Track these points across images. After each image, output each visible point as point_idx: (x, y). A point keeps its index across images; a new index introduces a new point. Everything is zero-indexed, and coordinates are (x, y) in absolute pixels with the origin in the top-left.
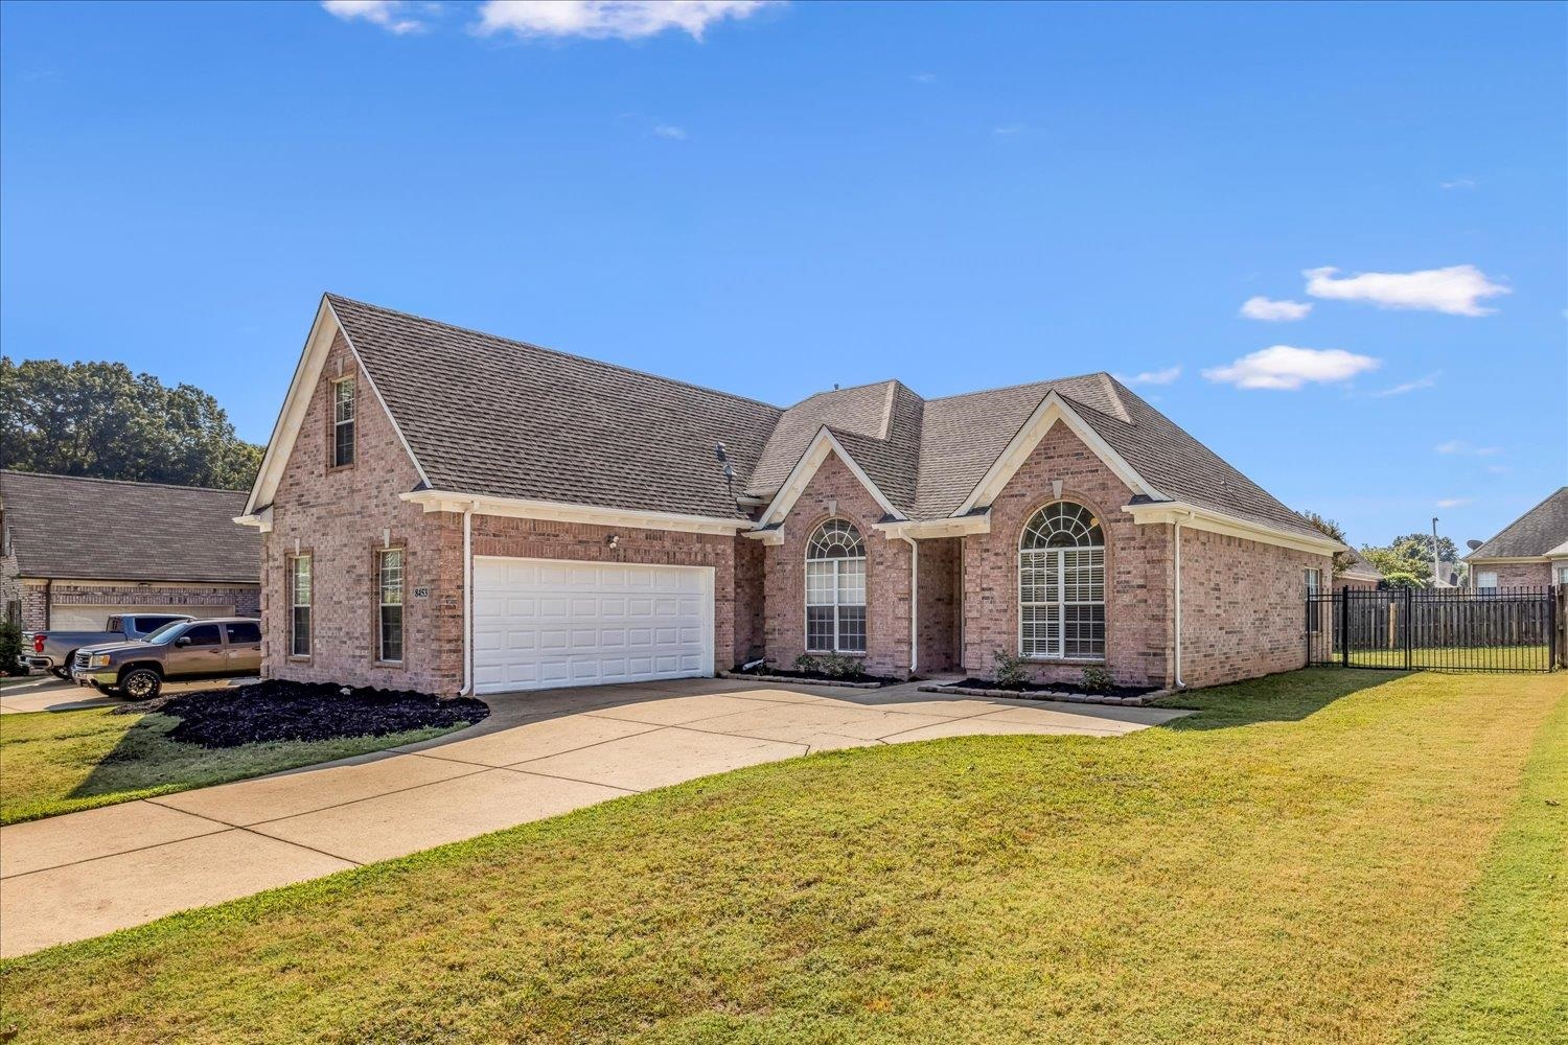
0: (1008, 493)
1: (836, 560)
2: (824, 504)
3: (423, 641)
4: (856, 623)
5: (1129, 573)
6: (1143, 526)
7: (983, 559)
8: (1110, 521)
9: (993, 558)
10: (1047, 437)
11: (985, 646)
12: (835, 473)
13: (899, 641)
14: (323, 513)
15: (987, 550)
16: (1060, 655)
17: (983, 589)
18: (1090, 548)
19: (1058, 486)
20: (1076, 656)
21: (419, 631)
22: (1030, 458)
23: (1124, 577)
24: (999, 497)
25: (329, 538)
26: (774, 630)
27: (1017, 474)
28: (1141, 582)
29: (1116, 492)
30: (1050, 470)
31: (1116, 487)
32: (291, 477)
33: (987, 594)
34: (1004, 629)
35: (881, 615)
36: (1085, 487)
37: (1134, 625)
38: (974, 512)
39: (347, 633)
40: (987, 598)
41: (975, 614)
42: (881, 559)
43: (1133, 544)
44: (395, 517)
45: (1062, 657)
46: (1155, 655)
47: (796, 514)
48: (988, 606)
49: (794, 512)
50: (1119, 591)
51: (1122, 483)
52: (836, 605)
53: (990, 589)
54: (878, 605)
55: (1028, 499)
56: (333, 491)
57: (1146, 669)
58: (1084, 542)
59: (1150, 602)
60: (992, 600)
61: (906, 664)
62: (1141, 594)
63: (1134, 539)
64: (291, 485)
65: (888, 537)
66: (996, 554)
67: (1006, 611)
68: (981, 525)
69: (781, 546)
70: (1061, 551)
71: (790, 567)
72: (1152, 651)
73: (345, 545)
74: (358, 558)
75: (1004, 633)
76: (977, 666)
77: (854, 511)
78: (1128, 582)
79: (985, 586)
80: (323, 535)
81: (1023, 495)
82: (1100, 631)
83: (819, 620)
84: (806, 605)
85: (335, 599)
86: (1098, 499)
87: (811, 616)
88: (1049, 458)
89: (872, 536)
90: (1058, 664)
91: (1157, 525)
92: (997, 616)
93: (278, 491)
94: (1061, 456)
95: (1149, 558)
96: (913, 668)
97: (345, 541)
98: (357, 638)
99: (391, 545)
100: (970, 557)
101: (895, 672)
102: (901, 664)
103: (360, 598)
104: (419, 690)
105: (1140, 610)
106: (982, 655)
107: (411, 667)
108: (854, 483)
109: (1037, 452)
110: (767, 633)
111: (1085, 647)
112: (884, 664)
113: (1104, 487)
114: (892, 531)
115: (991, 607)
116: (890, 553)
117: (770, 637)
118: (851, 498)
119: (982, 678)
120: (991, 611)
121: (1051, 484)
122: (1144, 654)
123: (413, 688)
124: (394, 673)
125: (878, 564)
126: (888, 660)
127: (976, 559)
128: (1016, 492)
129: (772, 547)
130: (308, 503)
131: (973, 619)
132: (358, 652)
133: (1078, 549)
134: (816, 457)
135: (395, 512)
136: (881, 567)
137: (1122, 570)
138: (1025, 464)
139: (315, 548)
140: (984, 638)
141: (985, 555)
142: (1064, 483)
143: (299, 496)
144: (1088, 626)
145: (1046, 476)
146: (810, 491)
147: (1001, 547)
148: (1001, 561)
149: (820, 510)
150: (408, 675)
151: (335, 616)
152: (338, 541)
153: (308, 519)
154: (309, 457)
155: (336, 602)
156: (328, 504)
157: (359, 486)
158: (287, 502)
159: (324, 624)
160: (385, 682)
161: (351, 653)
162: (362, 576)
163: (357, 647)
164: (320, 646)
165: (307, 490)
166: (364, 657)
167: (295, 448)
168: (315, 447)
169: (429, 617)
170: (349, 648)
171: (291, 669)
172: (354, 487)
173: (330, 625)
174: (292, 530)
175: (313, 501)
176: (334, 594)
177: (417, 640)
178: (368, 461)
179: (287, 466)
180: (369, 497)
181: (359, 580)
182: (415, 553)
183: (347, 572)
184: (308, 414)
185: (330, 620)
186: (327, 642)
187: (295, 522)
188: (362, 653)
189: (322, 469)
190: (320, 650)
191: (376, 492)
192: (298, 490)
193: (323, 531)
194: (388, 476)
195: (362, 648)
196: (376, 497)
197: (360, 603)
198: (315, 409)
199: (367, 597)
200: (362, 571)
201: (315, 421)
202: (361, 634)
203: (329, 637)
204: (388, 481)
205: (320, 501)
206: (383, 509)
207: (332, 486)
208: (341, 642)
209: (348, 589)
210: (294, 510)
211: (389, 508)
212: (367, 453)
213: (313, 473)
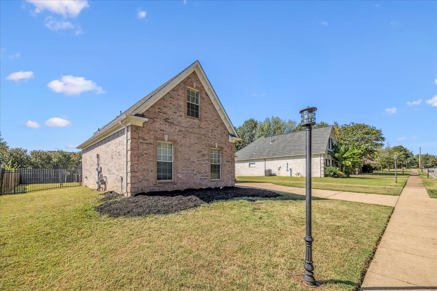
3: (229, 173)
14: (183, 129)
21: (227, 171)
25: (187, 139)
32: (159, 108)
39: (198, 172)
64: (159, 112)
74: (203, 149)
85: (190, 160)
93: (148, 111)
97: (196, 142)
98: (203, 173)
99: (218, 148)
103: (204, 161)
104: (228, 186)
107: (224, 180)
123: (226, 185)
124: (219, 182)
130: (173, 123)
132: (203, 178)
139: (178, 141)
143: (166, 118)
151: (191, 166)
152: (192, 141)
153: (173, 129)
154: (173, 106)
155: (191, 162)
156: (186, 127)
157: (203, 127)
158: (155, 118)
159: (184, 169)
160: (215, 185)
161: (200, 178)
162: (205, 154)
163: (203, 176)
164: (181, 176)
165: (172, 118)
166: (206, 179)
167: (163, 98)
168: (178, 104)
169: (231, 168)
170: (199, 176)
171: (159, 186)
172: (201, 126)
173: (188, 169)
174: (161, 130)
175: (175, 122)
176: (190, 159)
177: (227, 173)
178: (207, 121)
179: (156, 103)
180: (208, 132)
181: (204, 155)
182: (226, 151)
183: (198, 152)
184: (173, 90)
185: (188, 167)
186: (186, 175)
187: (163, 127)
188: (205, 178)
189: (183, 114)
190: (181, 177)
191: (211, 131)
192: (165, 116)
193: (183, 136)
194: (216, 128)
195: (205, 176)
196: (211, 133)
197: (204, 162)
198: (178, 91)
199: (207, 161)
200: (205, 153)
201: (178, 95)
202: (205, 172)
203: (187, 173)
204: (216, 130)
205: (181, 125)
206: (214, 137)
207: (189, 122)
208: (194, 175)
209: (198, 158)
210: (162, 122)
211: (216, 137)
212: (207, 118)
213: (176, 113)
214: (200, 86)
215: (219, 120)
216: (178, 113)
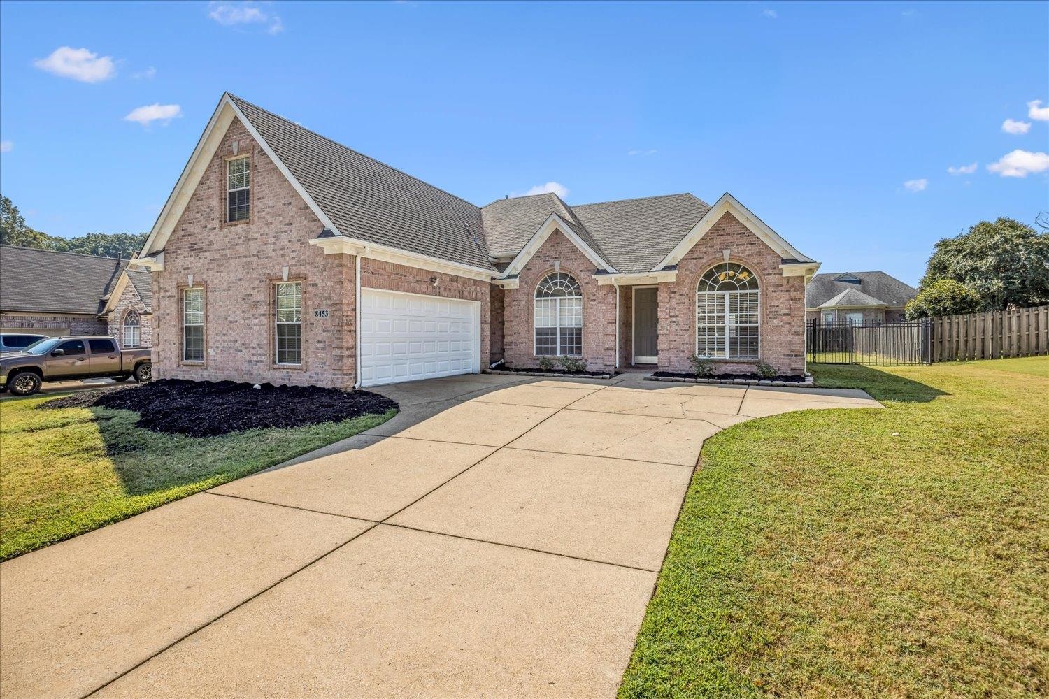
0: (690, 256)
1: (558, 299)
2: (551, 262)
3: (323, 349)
4: (574, 339)
5: (778, 306)
6: (788, 278)
7: (670, 298)
8: (764, 275)
9: (678, 297)
10: (719, 223)
11: (672, 352)
12: (558, 243)
13: (608, 349)
14: (217, 256)
15: (675, 292)
16: (726, 355)
17: (671, 317)
18: (748, 291)
19: (727, 253)
20: (737, 357)
21: (319, 342)
22: (706, 235)
23: (774, 309)
24: (683, 259)
25: (223, 274)
26: (511, 343)
27: (696, 245)
28: (787, 312)
29: (769, 257)
30: (721, 243)
31: (769, 254)
32: (183, 230)
33: (674, 319)
34: (687, 341)
35: (594, 333)
36: (747, 253)
37: (782, 338)
38: (667, 268)
39: (243, 344)
40: (674, 322)
41: (665, 332)
42: (594, 298)
43: (780, 288)
44: (293, 258)
45: (727, 358)
46: (796, 356)
47: (528, 269)
48: (675, 327)
49: (527, 268)
50: (770, 318)
51: (773, 251)
52: (558, 326)
53: (676, 316)
54: (591, 327)
55: (704, 261)
56: (227, 240)
57: (790, 365)
58: (743, 287)
59: (793, 324)
60: (678, 323)
61: (613, 363)
62: (786, 319)
63: (781, 285)
64: (183, 236)
65: (600, 284)
66: (681, 295)
67: (688, 330)
68: (671, 276)
69: (517, 289)
70: (727, 294)
71: (523, 303)
72: (794, 354)
73: (240, 280)
74: (254, 289)
75: (687, 343)
76: (667, 364)
77: (573, 268)
78: (777, 312)
79: (672, 314)
80: (217, 272)
81: (701, 258)
82: (754, 341)
83: (545, 337)
84: (535, 326)
85: (229, 319)
86: (756, 261)
87: (537, 334)
88: (720, 235)
89: (587, 283)
90: (726, 362)
91: (798, 277)
92: (681, 333)
93: (169, 241)
94: (729, 234)
95: (793, 298)
96: (617, 366)
97: (240, 276)
98: (254, 348)
99: (289, 279)
100: (662, 297)
101: (605, 368)
102: (609, 363)
103: (256, 318)
104: (320, 385)
105: (786, 329)
106: (670, 357)
107: (311, 368)
108: (574, 250)
109: (711, 231)
110: (506, 345)
111: (744, 352)
112: (596, 363)
113: (760, 253)
114: (602, 280)
115: (677, 327)
116: (600, 294)
117: (508, 347)
118: (572, 259)
119: (670, 371)
120: (677, 330)
121: (722, 252)
122: (788, 355)
123: (314, 384)
124: (294, 373)
125: (592, 300)
126: (598, 361)
127: (666, 298)
128: (695, 256)
129: (510, 291)
130: (202, 249)
131: (663, 335)
132: (255, 358)
133: (739, 292)
134: (546, 232)
135: (294, 255)
136: (594, 303)
137: (772, 304)
138: (702, 239)
139: (209, 282)
140: (672, 346)
141: (672, 295)
142: (731, 251)
143: (192, 244)
144: (747, 338)
145: (718, 246)
146: (539, 255)
147: (685, 289)
148: (684, 299)
149: (547, 266)
150: (308, 374)
151: (230, 331)
152: (233, 276)
153: (201, 261)
154: (202, 215)
155: (231, 322)
156: (222, 250)
157: (255, 236)
158: (178, 249)
159: (218, 338)
160: (284, 379)
161: (247, 359)
162: (259, 302)
163: (253, 355)
164: (214, 354)
165: (200, 240)
166: (261, 361)
167: (188, 209)
168: (209, 207)
169: (330, 331)
170: (245, 355)
171: (184, 371)
172: (250, 237)
173: (225, 338)
174: (185, 269)
175: (205, 247)
176: (229, 316)
177: (317, 349)
178: (264, 217)
179: (179, 221)
180: (266, 244)
181: (256, 305)
182: (314, 285)
183: (243, 299)
184: (201, 183)
185: (225, 335)
186: (222, 351)
187: (187, 263)
188: (259, 358)
189: (216, 224)
190: (214, 356)
191: (273, 240)
192: (191, 239)
193: (217, 269)
194: (286, 228)
195: (260, 355)
196: (274, 244)
197: (257, 321)
198: (208, 180)
199: (263, 318)
200: (259, 299)
201: (208, 189)
202: (258, 345)
203: (224, 347)
204: (286, 232)
205: (213, 247)
206: (281, 252)
207: (227, 236)
208: (236, 351)
209: (243, 312)
210: (186, 254)
211: (287, 251)
212: (264, 211)
213: (206, 227)
214: (248, 141)
215: (294, 202)
216: (209, 226)
